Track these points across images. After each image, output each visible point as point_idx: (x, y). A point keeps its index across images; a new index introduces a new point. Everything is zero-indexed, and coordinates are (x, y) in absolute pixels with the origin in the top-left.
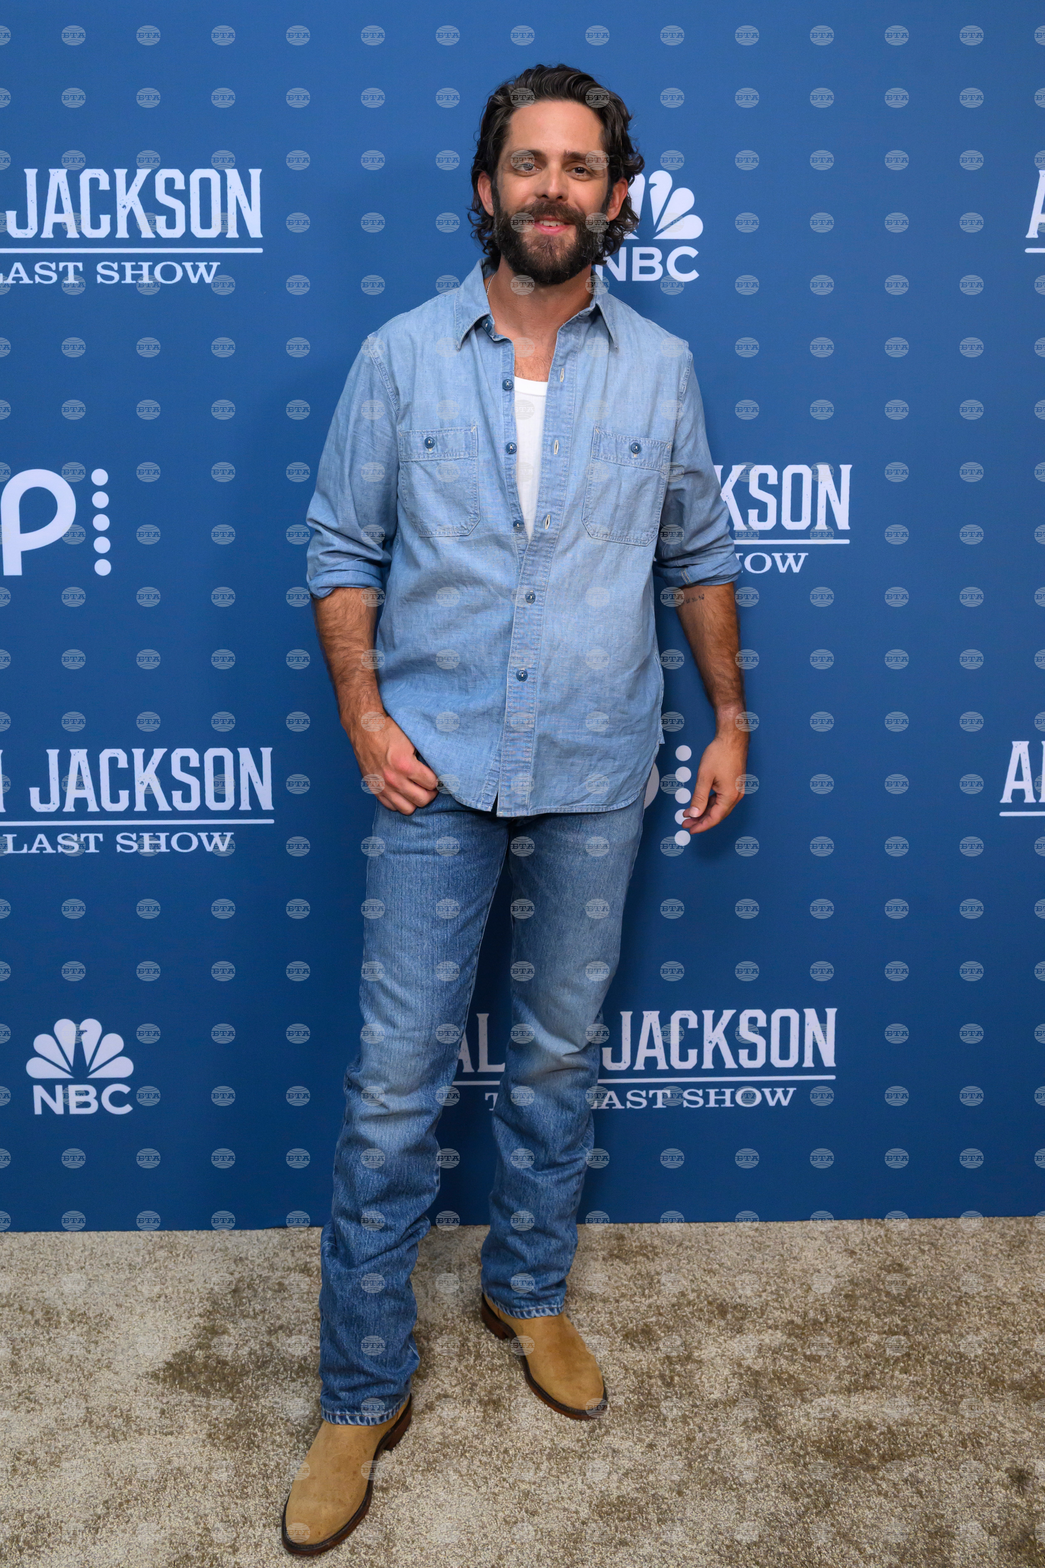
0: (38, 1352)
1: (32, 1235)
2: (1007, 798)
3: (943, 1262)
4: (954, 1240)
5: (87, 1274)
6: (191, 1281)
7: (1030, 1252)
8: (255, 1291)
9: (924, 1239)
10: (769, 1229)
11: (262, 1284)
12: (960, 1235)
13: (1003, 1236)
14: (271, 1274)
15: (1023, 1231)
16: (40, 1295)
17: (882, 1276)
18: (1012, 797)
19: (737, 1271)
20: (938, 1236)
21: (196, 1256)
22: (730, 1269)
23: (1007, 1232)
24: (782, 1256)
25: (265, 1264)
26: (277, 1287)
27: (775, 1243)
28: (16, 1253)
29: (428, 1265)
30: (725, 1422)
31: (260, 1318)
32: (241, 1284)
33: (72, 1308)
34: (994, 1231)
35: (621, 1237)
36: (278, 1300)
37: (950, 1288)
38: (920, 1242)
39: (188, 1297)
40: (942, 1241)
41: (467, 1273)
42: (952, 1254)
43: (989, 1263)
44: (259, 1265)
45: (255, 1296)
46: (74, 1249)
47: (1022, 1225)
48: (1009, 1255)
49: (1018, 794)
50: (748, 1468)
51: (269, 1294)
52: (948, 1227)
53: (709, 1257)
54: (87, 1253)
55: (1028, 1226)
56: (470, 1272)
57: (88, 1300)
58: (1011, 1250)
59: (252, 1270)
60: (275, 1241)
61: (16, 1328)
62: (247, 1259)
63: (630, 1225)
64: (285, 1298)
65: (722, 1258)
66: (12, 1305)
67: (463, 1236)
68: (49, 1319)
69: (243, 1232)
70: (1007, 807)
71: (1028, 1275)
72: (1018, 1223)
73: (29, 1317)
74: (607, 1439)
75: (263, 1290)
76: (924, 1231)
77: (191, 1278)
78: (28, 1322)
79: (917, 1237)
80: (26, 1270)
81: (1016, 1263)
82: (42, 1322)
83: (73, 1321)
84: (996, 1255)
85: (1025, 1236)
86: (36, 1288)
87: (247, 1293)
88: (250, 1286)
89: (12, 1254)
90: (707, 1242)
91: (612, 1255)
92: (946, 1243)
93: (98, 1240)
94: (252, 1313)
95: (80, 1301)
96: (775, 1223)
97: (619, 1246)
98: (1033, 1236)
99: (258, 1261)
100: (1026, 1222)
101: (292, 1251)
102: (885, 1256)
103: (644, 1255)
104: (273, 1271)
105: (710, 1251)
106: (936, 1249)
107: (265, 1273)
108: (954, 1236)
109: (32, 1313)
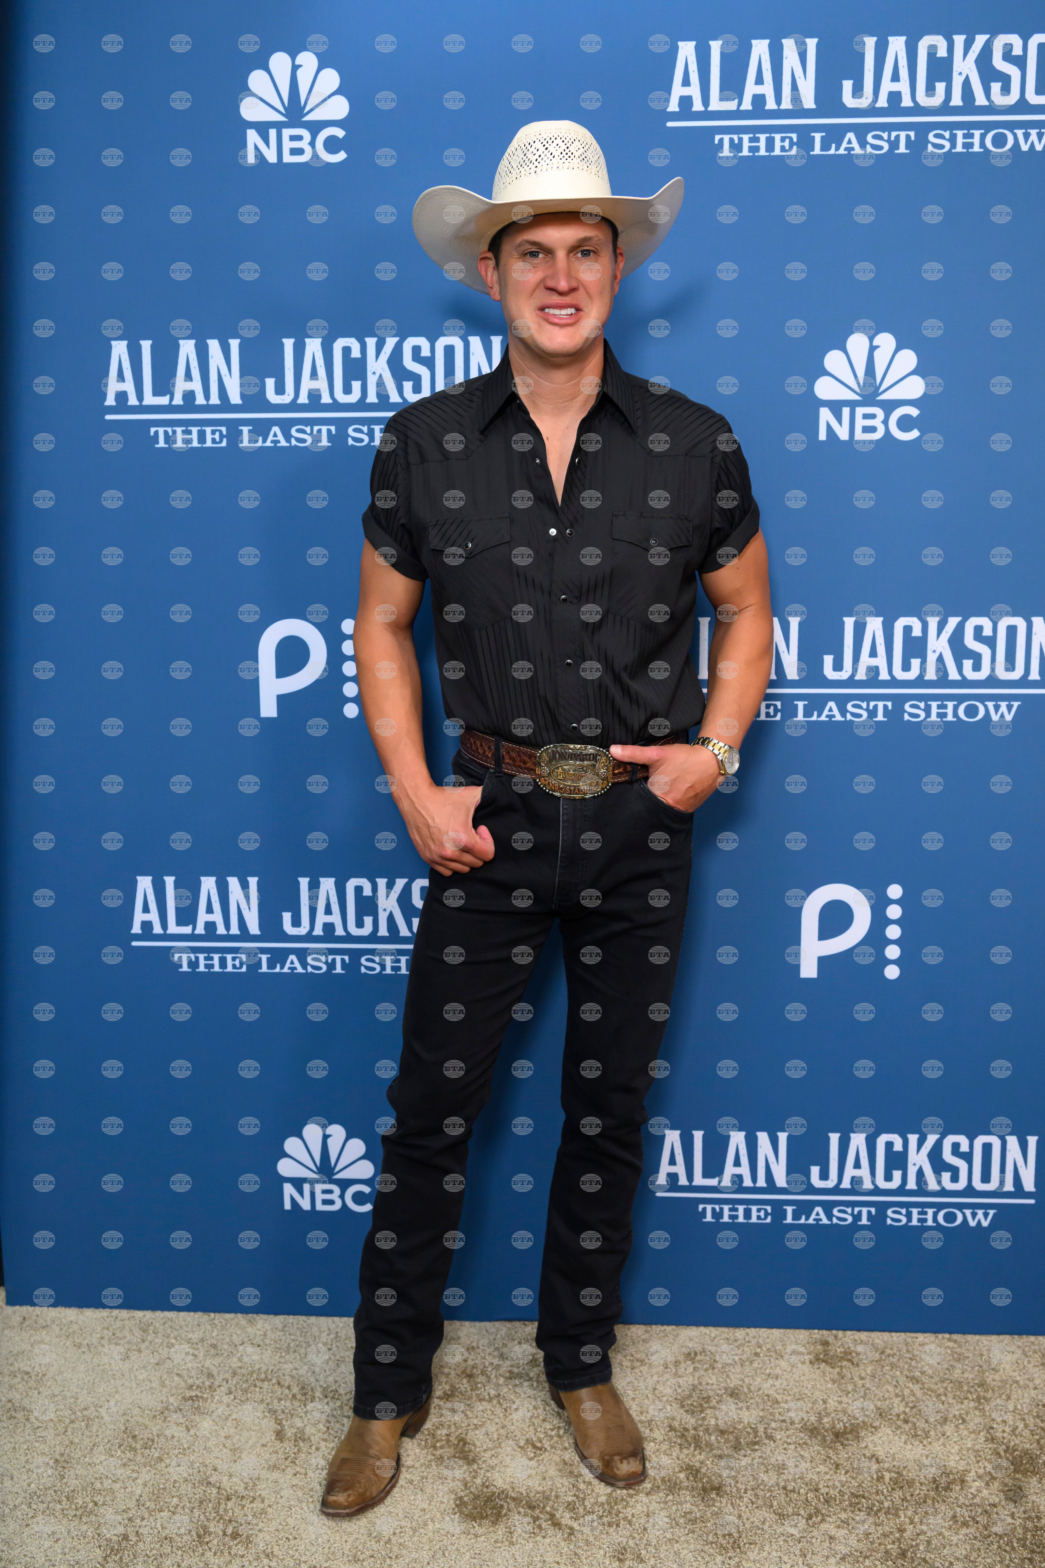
0: (299, 1423)
1: (282, 1318)
5: (335, 1356)
8: (489, 1377)
10: (967, 1341)
11: (494, 1372)
14: (501, 1362)
16: (294, 1372)
19: (938, 1379)
22: (932, 1377)
24: (981, 1367)
26: (508, 1374)
27: (974, 1355)
28: (269, 1333)
29: (647, 1361)
31: (495, 1402)
32: (475, 1371)
33: (325, 1385)
35: (826, 1343)
36: (510, 1387)
41: (683, 1370)
44: (490, 1354)
45: (489, 1381)
46: (321, 1332)
51: (501, 1381)
53: (910, 1365)
54: (332, 1336)
56: (686, 1369)
57: (337, 1379)
59: (484, 1358)
60: (503, 1333)
61: (276, 1401)
62: (478, 1348)
63: (834, 1332)
65: (923, 1366)
66: (271, 1380)
67: (676, 1336)
68: (305, 1394)
69: (473, 1323)
73: (287, 1391)
74: (824, 1526)
75: (496, 1376)
78: (287, 1396)
80: (279, 1349)
82: (299, 1396)
83: (326, 1397)
86: (290, 1366)
87: (481, 1379)
89: (265, 1335)
90: (908, 1351)
91: (818, 1359)
93: (341, 1325)
94: (487, 1397)
95: (331, 1379)
96: (973, 1336)
97: (824, 1351)
103: (849, 1360)
104: (503, 1360)
105: (911, 1359)
107: (496, 1361)
109: (289, 1388)
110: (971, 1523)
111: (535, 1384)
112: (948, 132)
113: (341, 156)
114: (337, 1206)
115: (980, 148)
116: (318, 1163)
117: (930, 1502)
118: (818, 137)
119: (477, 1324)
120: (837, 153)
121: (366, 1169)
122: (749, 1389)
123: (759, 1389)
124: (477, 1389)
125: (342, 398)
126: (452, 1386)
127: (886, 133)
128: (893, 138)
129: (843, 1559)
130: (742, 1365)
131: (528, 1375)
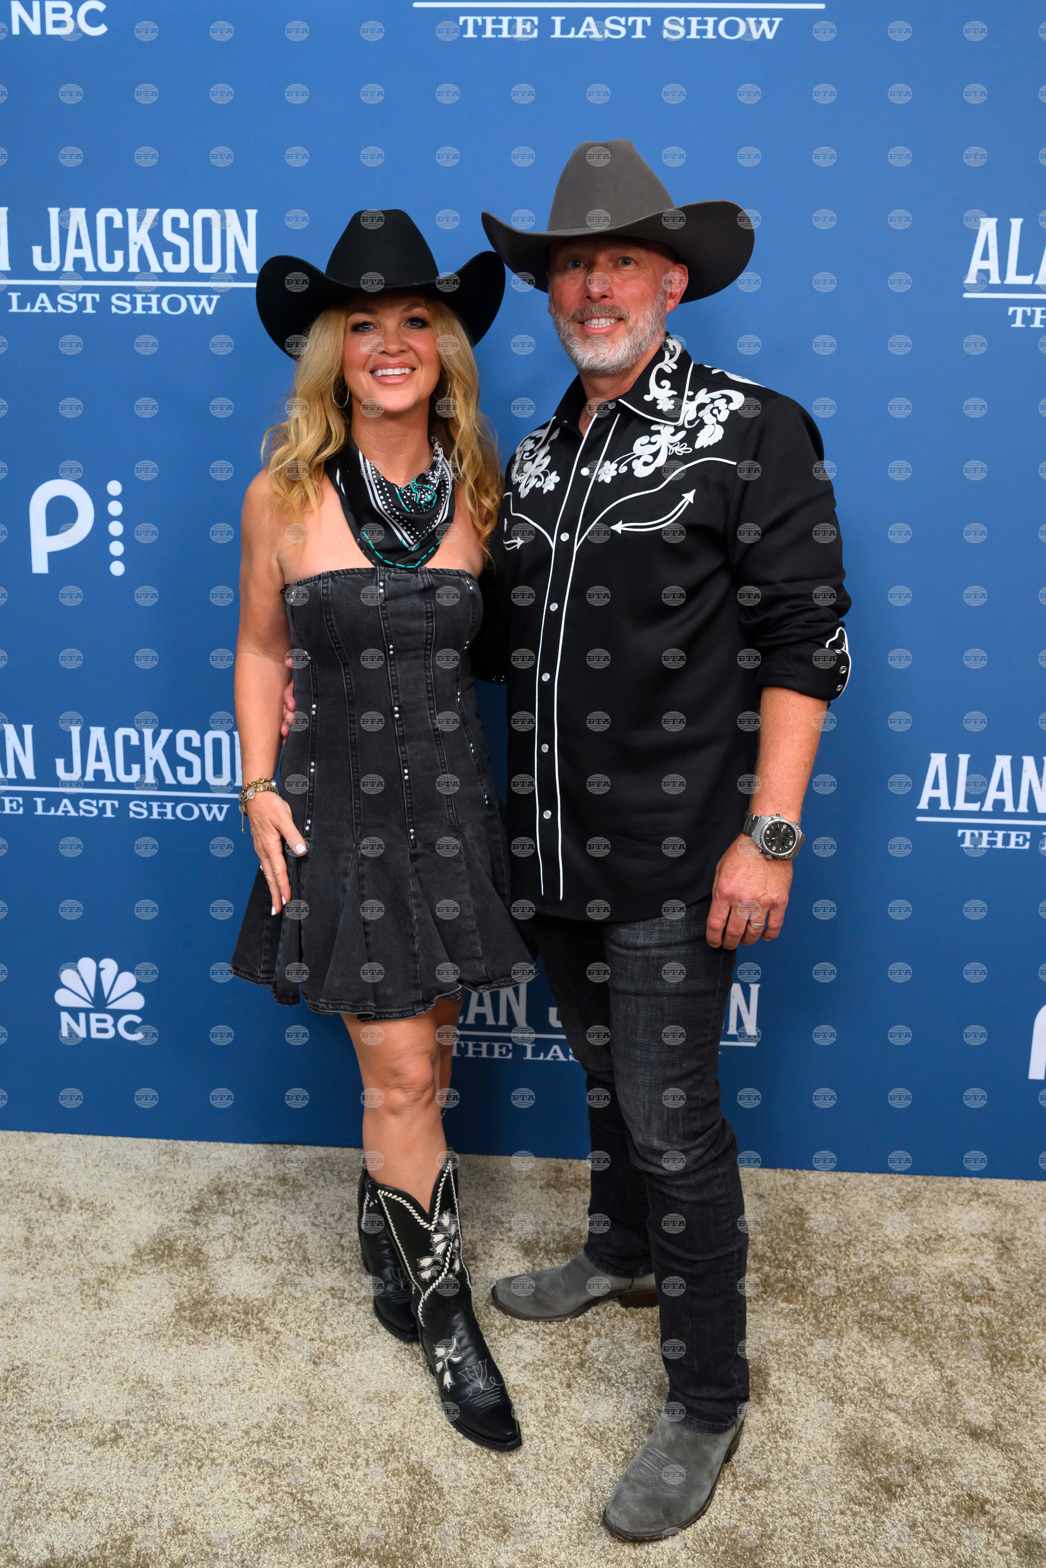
0: (49, 1231)
1: (60, 1136)
2: (923, 805)
3: (841, 1209)
4: (855, 1192)
5: (100, 1171)
6: (186, 1182)
7: (921, 1206)
8: (237, 1194)
9: (828, 1189)
11: (244, 1189)
12: (861, 1187)
13: (899, 1191)
14: (254, 1181)
15: (919, 1188)
16: (58, 1185)
17: (784, 1218)
18: (929, 804)
20: (841, 1187)
21: (193, 1162)
23: (904, 1187)
25: (250, 1173)
26: (256, 1192)
28: (44, 1150)
30: (620, 1330)
31: (237, 1216)
32: (226, 1187)
33: (83, 1198)
34: (892, 1186)
35: (559, 1170)
36: (255, 1203)
37: (843, 1233)
38: (824, 1191)
39: (180, 1196)
40: (844, 1191)
42: (850, 1203)
43: (882, 1213)
44: (244, 1173)
45: (237, 1198)
46: (92, 1150)
47: (920, 1183)
48: (902, 1207)
49: (934, 802)
50: (631, 1369)
51: (249, 1197)
52: (851, 1180)
54: (102, 1154)
55: (924, 1184)
57: (97, 1192)
58: (904, 1203)
59: (238, 1177)
60: (262, 1154)
61: (33, 1211)
62: (235, 1167)
63: (570, 1161)
64: (262, 1202)
66: (34, 1192)
68: (62, 1206)
69: (237, 1145)
70: (923, 813)
71: (915, 1226)
72: (916, 1181)
73: (46, 1202)
74: (515, 1336)
75: (245, 1194)
76: (829, 1182)
77: (186, 1179)
78: (45, 1206)
79: (822, 1187)
80: (50, 1164)
81: (907, 1215)
82: (56, 1208)
83: (81, 1208)
84: (890, 1207)
85: (920, 1193)
86: (56, 1179)
87: (231, 1195)
88: (234, 1190)
89: (40, 1151)
91: (549, 1185)
92: (847, 1193)
93: (114, 1144)
94: (231, 1212)
95: (91, 1192)
97: (557, 1177)
98: (927, 1193)
99: (244, 1170)
100: (923, 1181)
101: (274, 1164)
102: (790, 1201)
103: (577, 1186)
104: (255, 1179)
106: (837, 1198)
107: (248, 1180)
108: (855, 1189)
109: (49, 1199)
110: (652, 1338)
111: (279, 1201)
112: (683, 19)
113: (102, 29)
114: (111, 1034)
115: (714, 34)
116: (93, 995)
117: (619, 1316)
118: (558, 20)
119: (241, 1146)
120: (577, 36)
121: (137, 1001)
122: (477, 1210)
123: (487, 1211)
124: (225, 1204)
125: (106, 267)
126: (202, 1201)
127: (624, 18)
128: (630, 24)
129: (525, 1367)
130: (477, 1189)
131: (275, 1193)
